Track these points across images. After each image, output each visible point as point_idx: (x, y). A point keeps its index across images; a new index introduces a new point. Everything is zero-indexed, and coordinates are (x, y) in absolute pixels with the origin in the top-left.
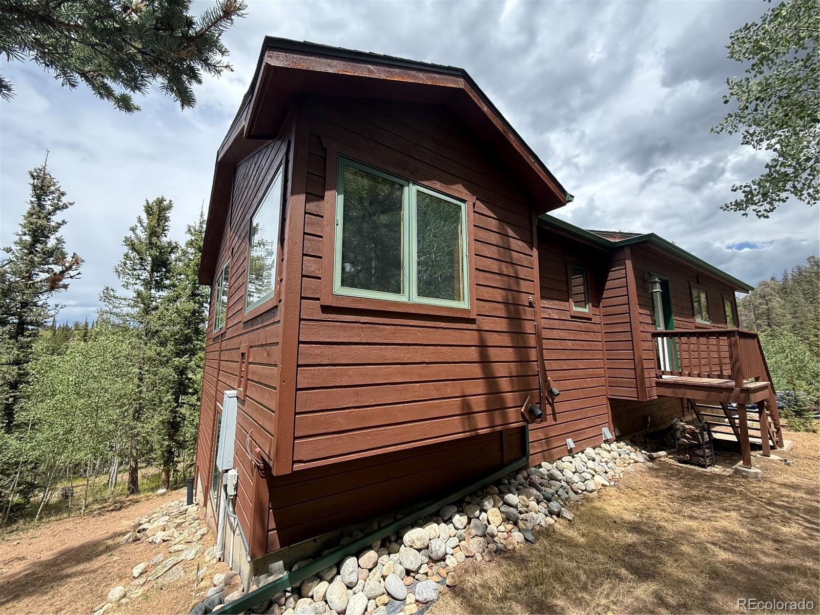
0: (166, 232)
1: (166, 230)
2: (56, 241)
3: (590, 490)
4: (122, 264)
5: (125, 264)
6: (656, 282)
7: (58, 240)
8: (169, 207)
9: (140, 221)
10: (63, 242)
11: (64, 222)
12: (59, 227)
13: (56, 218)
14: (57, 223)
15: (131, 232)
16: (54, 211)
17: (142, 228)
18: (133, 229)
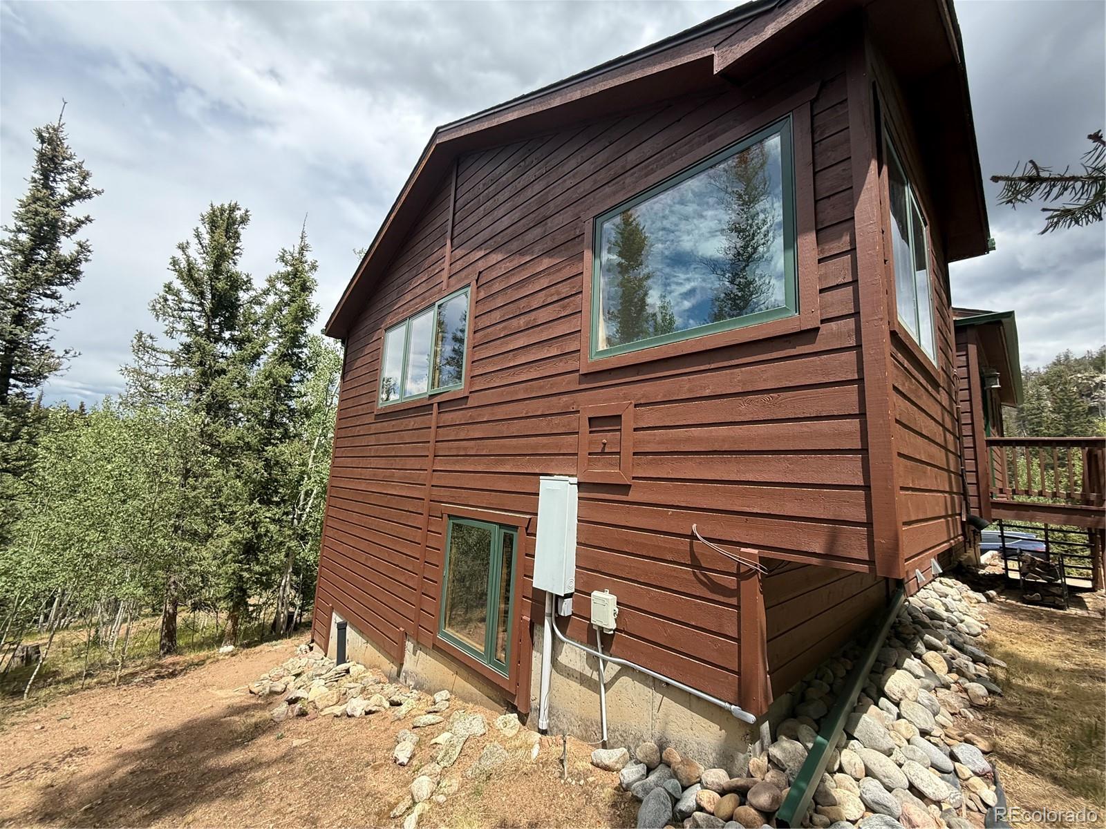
0: (237, 257)
1: (237, 254)
2: (77, 248)
3: (975, 633)
4: (161, 300)
5: (166, 300)
6: (995, 376)
7: (81, 246)
8: (244, 220)
9: (198, 236)
10: (89, 251)
11: (88, 219)
12: (79, 226)
13: (75, 211)
14: (77, 220)
15: (180, 252)
16: (71, 200)
17: (200, 246)
18: (183, 248)
